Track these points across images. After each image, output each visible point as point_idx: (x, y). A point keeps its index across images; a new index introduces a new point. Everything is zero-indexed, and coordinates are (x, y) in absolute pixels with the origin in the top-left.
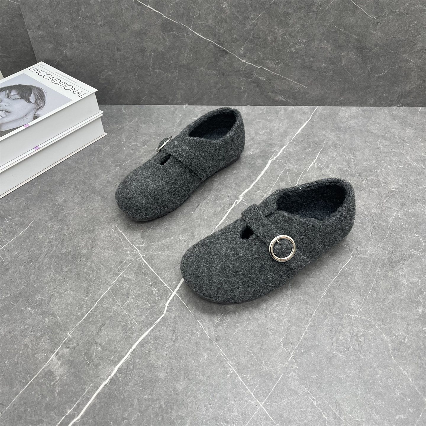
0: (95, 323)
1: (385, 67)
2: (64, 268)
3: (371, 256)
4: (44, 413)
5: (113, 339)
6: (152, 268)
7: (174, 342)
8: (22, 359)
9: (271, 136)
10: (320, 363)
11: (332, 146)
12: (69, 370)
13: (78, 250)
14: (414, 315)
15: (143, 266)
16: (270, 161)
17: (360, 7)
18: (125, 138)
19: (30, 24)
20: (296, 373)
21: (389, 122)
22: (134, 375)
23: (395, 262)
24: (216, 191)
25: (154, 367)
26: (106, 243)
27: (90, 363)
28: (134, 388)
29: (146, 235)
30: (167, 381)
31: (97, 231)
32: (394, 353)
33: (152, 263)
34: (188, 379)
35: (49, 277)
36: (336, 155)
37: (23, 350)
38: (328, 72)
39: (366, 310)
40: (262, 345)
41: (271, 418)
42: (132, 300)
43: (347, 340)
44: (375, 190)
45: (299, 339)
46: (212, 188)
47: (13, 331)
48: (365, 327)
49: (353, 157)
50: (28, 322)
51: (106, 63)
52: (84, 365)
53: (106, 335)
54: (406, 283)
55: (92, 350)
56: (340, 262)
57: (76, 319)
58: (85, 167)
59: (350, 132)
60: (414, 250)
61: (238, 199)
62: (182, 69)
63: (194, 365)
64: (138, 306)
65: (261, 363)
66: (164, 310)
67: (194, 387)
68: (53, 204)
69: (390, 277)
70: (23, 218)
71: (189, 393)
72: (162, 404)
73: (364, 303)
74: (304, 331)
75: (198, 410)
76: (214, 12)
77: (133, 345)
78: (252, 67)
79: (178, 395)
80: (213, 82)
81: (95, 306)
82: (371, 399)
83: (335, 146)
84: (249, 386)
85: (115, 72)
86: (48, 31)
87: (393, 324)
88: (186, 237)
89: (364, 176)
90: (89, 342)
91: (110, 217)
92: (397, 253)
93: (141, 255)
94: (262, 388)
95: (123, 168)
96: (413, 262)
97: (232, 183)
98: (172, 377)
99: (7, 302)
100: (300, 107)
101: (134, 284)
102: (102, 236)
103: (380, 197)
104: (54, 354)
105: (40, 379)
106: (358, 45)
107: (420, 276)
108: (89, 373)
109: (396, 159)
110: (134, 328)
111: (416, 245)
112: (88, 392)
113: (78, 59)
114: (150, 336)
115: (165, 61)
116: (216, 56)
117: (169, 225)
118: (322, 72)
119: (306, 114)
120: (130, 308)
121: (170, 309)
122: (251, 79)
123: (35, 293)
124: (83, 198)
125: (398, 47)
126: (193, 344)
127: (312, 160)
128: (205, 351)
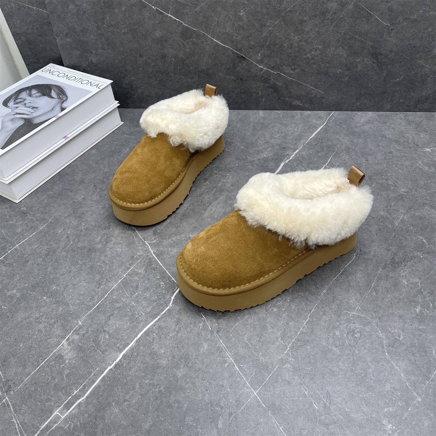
0: (104, 313)
2: (79, 261)
3: (374, 256)
4: (52, 393)
5: (120, 328)
6: (162, 263)
7: (177, 332)
8: (36, 344)
9: (286, 140)
10: (314, 356)
11: (345, 150)
12: (78, 354)
13: (93, 245)
14: (412, 314)
15: (153, 261)
16: (282, 164)
17: (375, 14)
19: (58, 31)
20: (291, 365)
21: (404, 126)
22: (137, 361)
23: (398, 263)
24: (228, 192)
25: (157, 355)
26: (119, 239)
27: (97, 349)
28: (137, 374)
29: (158, 233)
30: (168, 368)
31: (112, 228)
32: (388, 349)
33: (162, 259)
34: (188, 367)
35: (65, 269)
36: (348, 159)
37: (37, 335)
38: (344, 77)
39: (365, 308)
40: (260, 338)
41: (264, 405)
42: (140, 292)
43: (343, 335)
44: (384, 193)
45: (297, 333)
46: (224, 189)
47: (29, 317)
48: (362, 323)
49: (365, 161)
50: (43, 310)
51: (129, 68)
52: (92, 351)
53: (114, 324)
54: (406, 283)
55: (100, 337)
56: (343, 262)
57: (87, 308)
58: (105, 167)
59: (364, 136)
60: (417, 252)
62: (201, 74)
63: (195, 354)
64: (146, 298)
65: (258, 354)
66: (170, 302)
67: (193, 374)
68: (73, 202)
69: (391, 277)
70: (44, 214)
71: (188, 380)
72: (162, 388)
73: (363, 301)
74: (302, 326)
75: (195, 396)
76: (231, 20)
77: (139, 334)
78: (269, 73)
79: (177, 381)
80: (231, 87)
81: (105, 297)
82: (362, 391)
83: (348, 149)
84: (245, 375)
85: (138, 77)
86: (76, 38)
87: (390, 321)
88: (196, 235)
89: (374, 180)
90: (98, 330)
92: (400, 254)
93: (151, 251)
94: (257, 377)
96: (415, 263)
98: (173, 365)
99: (25, 291)
100: (316, 112)
101: (144, 277)
102: (116, 232)
103: (388, 200)
104: (65, 340)
105: (51, 362)
106: (373, 52)
107: (421, 277)
108: (96, 358)
109: (407, 163)
110: (141, 318)
111: (420, 247)
112: (94, 375)
113: (102, 65)
114: (155, 326)
115: (185, 66)
116: (234, 62)
117: (181, 223)
118: (339, 78)
119: (321, 119)
120: (138, 300)
121: (176, 302)
122: (269, 85)
123: (51, 284)
124: (101, 196)
125: (413, 53)
126: (195, 334)
127: (324, 163)
128: (206, 342)
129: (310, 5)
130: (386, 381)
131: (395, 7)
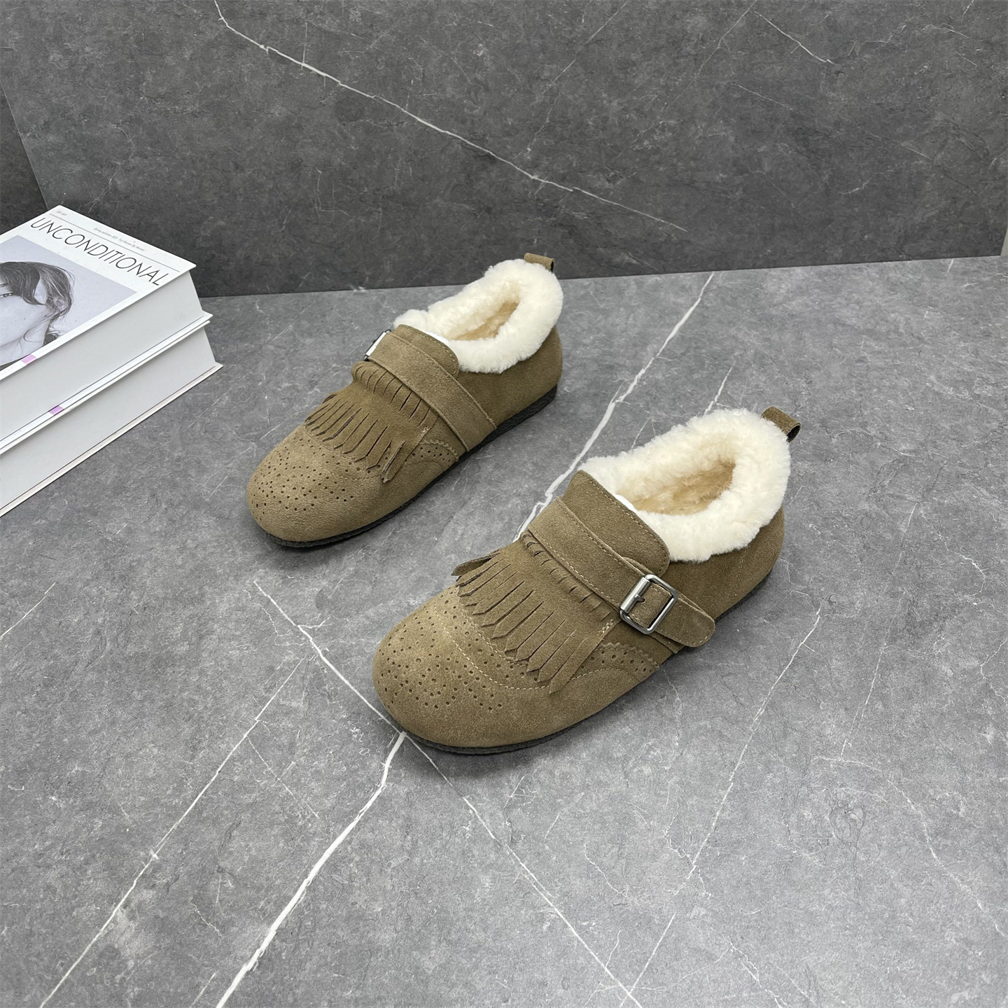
0: (215, 822)
1: (863, 174)
3: (864, 612)
5: (261, 857)
6: (347, 679)
7: (410, 854)
8: (42, 924)
9: (611, 348)
10: (762, 880)
11: (754, 362)
12: (158, 941)
13: (166, 647)
14: (977, 749)
15: (325, 676)
16: (611, 406)
17: (795, 39)
18: (267, 372)
19: (25, 118)
20: (706, 908)
21: (883, 297)
22: (316, 943)
23: (922, 624)
24: (490, 484)
25: (366, 920)
26: (231, 625)
27: (208, 920)
28: (319, 976)
29: (329, 601)
30: (399, 950)
31: (210, 599)
32: (936, 842)
33: (346, 667)
34: (449, 942)
35: (100, 717)
36: (765, 382)
37: (42, 900)
38: (731, 191)
39: (862, 743)
40: (621, 846)
42: (302, 759)
43: (822, 821)
44: (861, 459)
45: (708, 823)
46: (480, 477)
47: (16, 855)
48: (863, 784)
49: (804, 385)
50: (50, 831)
51: (210, 199)
52: (193, 927)
53: (244, 848)
54: (950, 673)
55: (213, 887)
56: (792, 634)
57: (169, 815)
58: (173, 447)
59: (794, 326)
60: (963, 594)
61: (543, 500)
62: (391, 203)
63: (462, 906)
64: (318, 772)
65: (622, 889)
66: (381, 778)
67: (464, 961)
68: (102, 541)
69: (912, 662)
70: (29, 579)
71: (454, 977)
73: (857, 727)
74: (719, 804)
76: (456, 68)
77: (311, 868)
78: (554, 190)
79: (426, 983)
80: (466, 229)
81: (213, 780)
82: (890, 957)
83: (760, 359)
84: (598, 948)
85: (234, 219)
86: (70, 132)
87: (929, 772)
88: (424, 598)
89: (832, 428)
90: (203, 870)
91: (240, 563)
92: (925, 603)
93: (317, 648)
94: (627, 951)
95: (264, 444)
96: (964, 622)
97: (525, 462)
98: (409, 941)
100: (673, 276)
101: (305, 719)
102: (223, 609)
103: (875, 474)
104: (119, 906)
105: (88, 970)
106: (796, 127)
107: (983, 654)
108: (206, 946)
109: (904, 383)
110: (311, 827)
111: (967, 581)
112: (207, 992)
113: (142, 195)
114: (350, 843)
115: (349, 187)
116: (468, 168)
117: (382, 572)
118: (720, 193)
119: (687, 291)
120: (299, 780)
121: (395, 775)
122: (555, 219)
123: (67, 759)
124: (171, 521)
125: (888, 125)
126: (455, 856)
127: (711, 397)
128: (485, 871)
129: (644, 24)
130: (944, 925)
131: (842, 19)
